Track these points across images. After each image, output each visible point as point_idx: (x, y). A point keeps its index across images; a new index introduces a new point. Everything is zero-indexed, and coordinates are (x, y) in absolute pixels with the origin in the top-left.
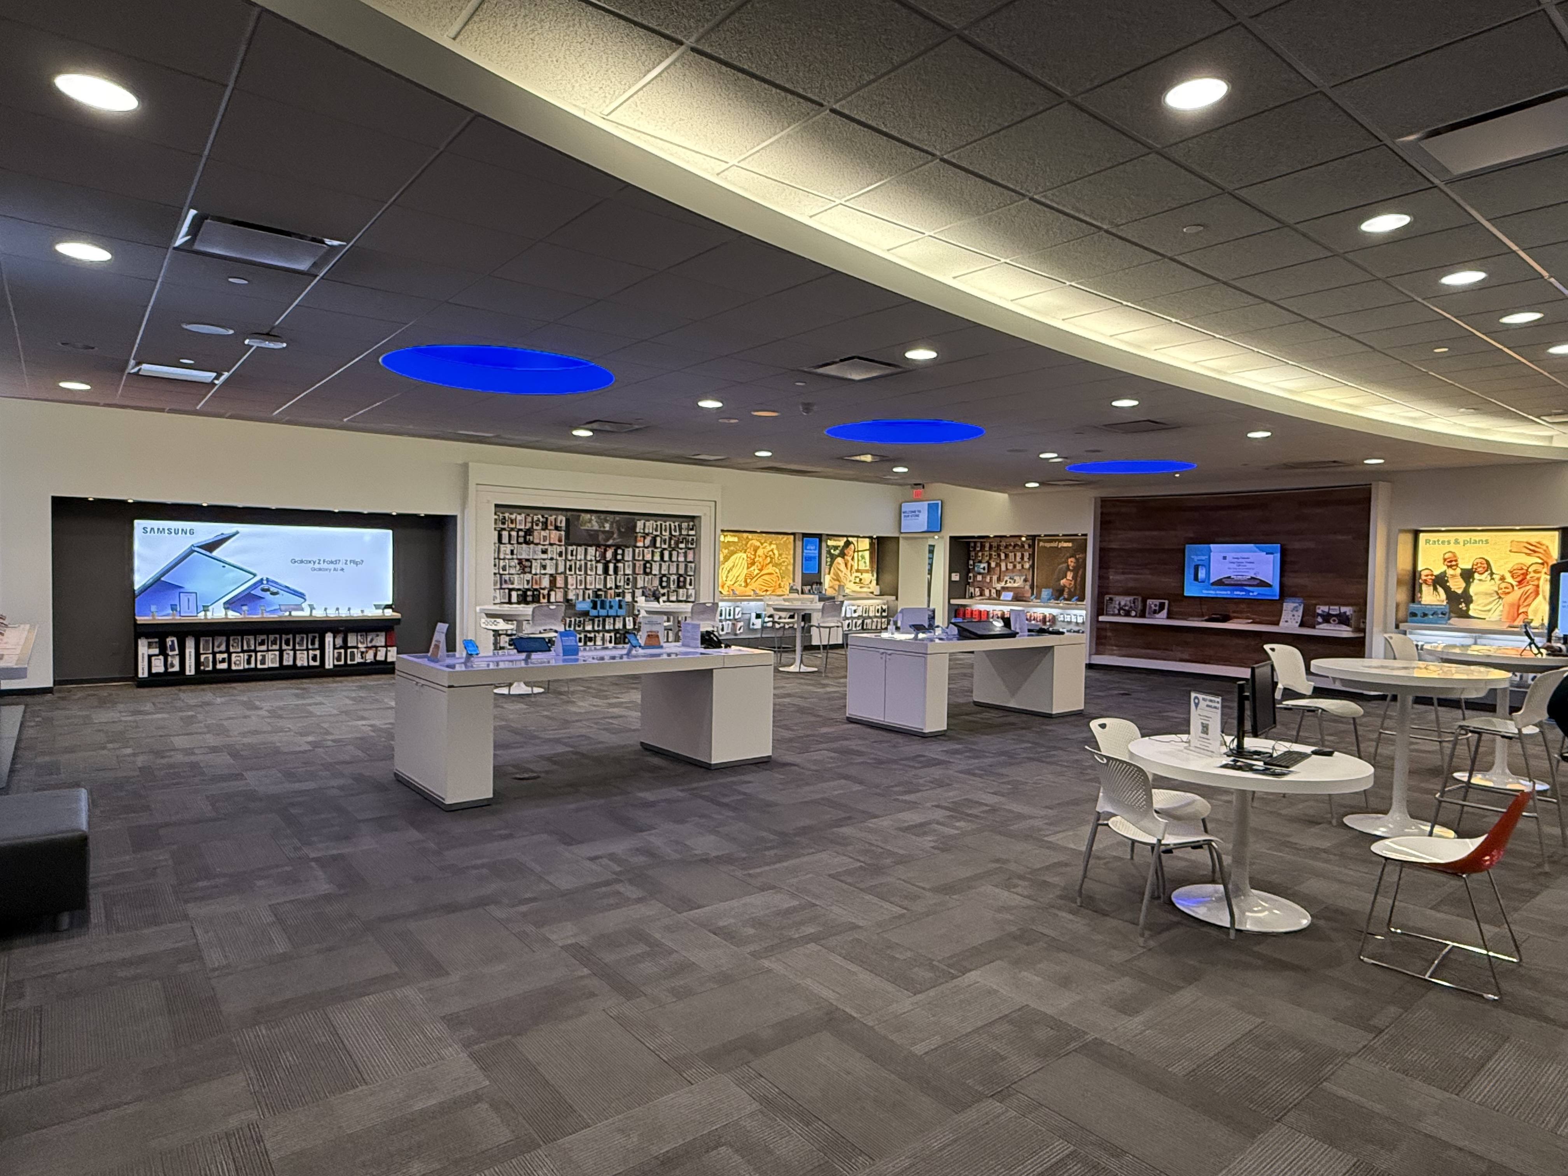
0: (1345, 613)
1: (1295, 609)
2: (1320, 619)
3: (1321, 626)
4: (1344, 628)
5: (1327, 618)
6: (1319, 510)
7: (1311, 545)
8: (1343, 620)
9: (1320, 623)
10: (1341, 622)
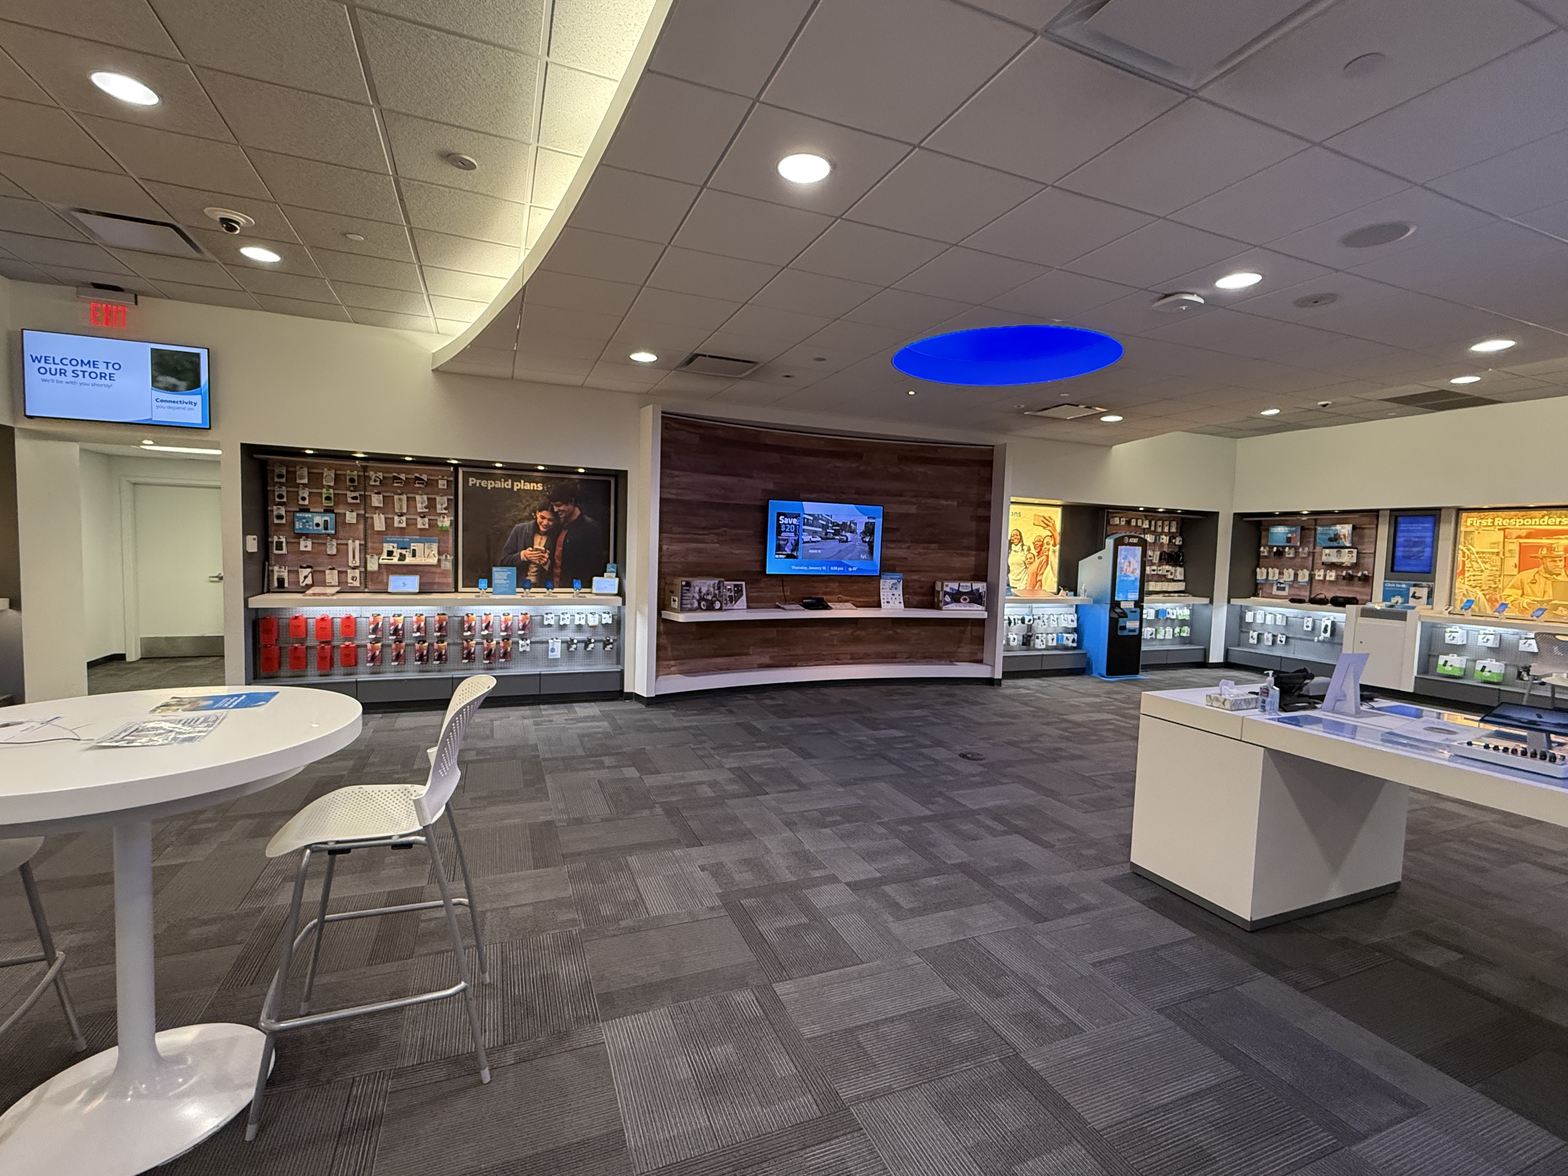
0: (978, 590)
1: (894, 587)
2: (947, 598)
3: (950, 606)
4: (976, 607)
5: (956, 597)
6: (922, 469)
7: (913, 509)
8: (975, 598)
9: (947, 603)
10: (972, 601)
